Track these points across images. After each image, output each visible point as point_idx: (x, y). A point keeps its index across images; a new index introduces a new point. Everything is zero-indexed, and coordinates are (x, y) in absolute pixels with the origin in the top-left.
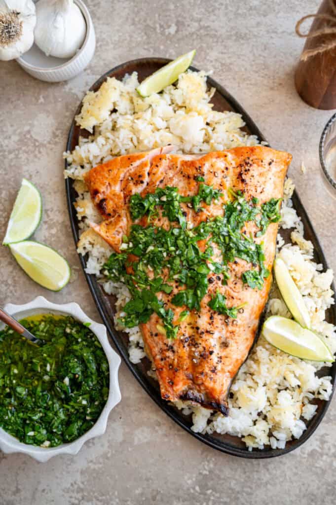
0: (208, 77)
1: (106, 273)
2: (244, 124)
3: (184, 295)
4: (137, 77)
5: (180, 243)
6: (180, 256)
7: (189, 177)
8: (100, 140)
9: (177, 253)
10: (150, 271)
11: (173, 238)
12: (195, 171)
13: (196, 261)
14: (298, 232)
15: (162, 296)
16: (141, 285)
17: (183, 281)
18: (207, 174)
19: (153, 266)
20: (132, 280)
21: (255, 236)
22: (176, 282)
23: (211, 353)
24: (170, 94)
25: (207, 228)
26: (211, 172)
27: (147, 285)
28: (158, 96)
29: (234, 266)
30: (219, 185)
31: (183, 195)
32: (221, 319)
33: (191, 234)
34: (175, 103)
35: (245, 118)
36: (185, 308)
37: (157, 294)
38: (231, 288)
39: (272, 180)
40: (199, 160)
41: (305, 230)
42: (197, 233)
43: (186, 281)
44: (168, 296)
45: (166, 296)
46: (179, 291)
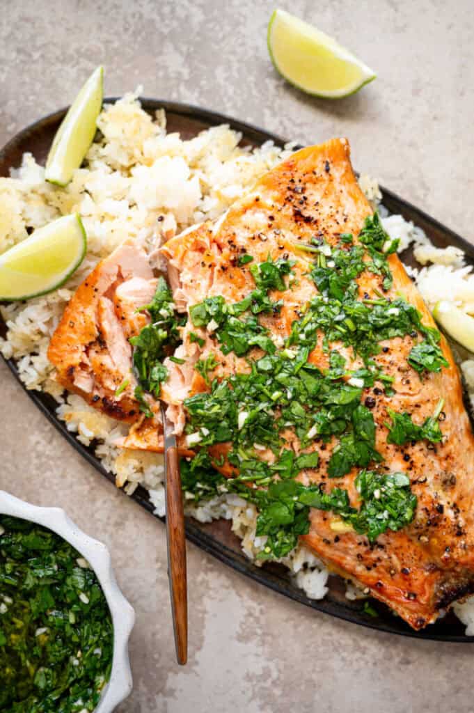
0: (140, 99)
1: (189, 495)
2: (240, 135)
4: (33, 160)
7: (223, 269)
9: (289, 396)
10: (263, 452)
11: (266, 377)
14: (421, 244)
15: (308, 477)
16: (262, 481)
18: (249, 245)
19: (261, 442)
20: (240, 482)
21: (385, 291)
23: (440, 509)
24: (102, 157)
25: (308, 328)
27: (271, 476)
28: (85, 171)
29: (388, 358)
30: (278, 251)
32: (421, 450)
33: (289, 353)
34: (118, 167)
35: (235, 125)
37: (297, 480)
38: (404, 394)
39: (345, 192)
41: (429, 234)
42: (296, 345)
44: (316, 471)
45: (315, 472)
46: (331, 451)
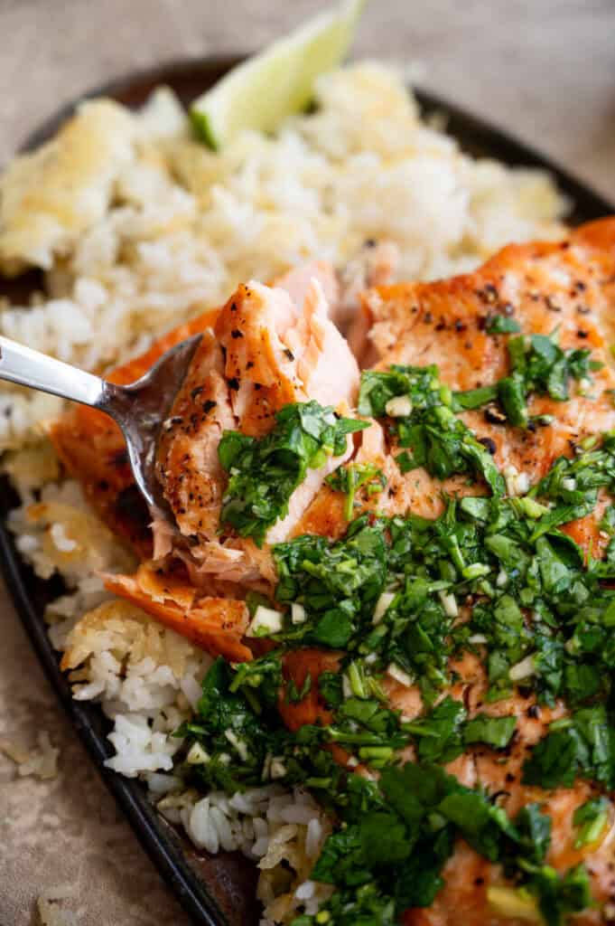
1: (198, 753)
3: (573, 733)
5: (500, 543)
6: (513, 589)
7: (461, 330)
8: (88, 289)
9: (502, 579)
10: (401, 687)
11: (469, 532)
12: (475, 303)
13: (582, 592)
15: (476, 770)
16: (374, 752)
17: (554, 679)
18: (522, 307)
22: (523, 691)
25: (587, 475)
26: (535, 298)
27: (397, 747)
30: (572, 337)
31: (457, 387)
33: (534, 508)
36: (586, 790)
37: (451, 769)
40: (480, 271)
42: (550, 498)
43: (564, 678)
44: (501, 759)
45: (495, 763)
46: (546, 726)
